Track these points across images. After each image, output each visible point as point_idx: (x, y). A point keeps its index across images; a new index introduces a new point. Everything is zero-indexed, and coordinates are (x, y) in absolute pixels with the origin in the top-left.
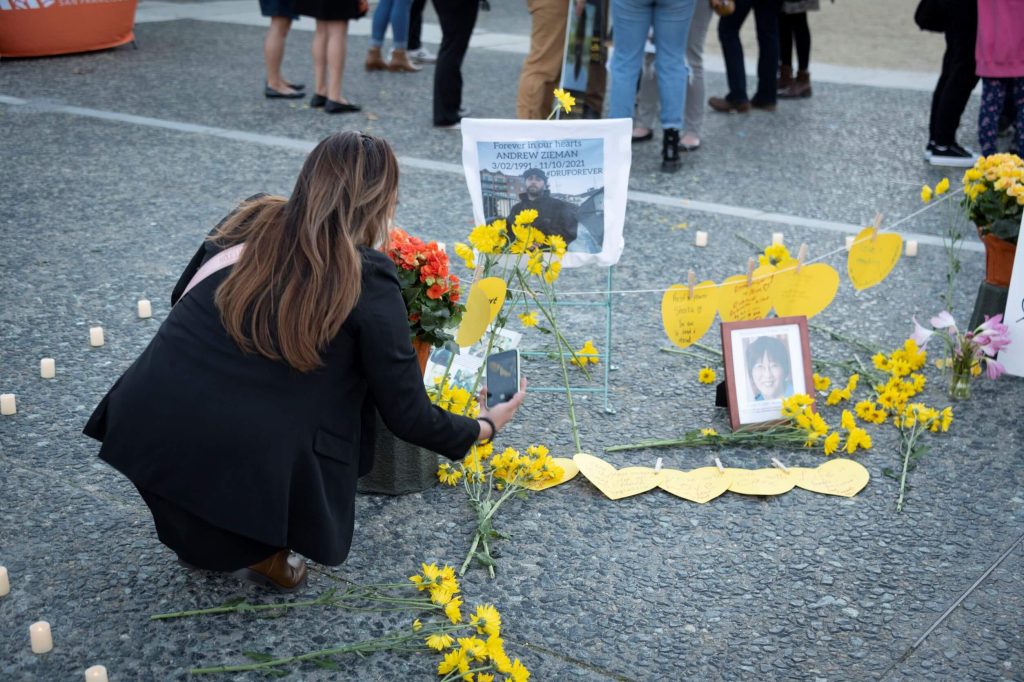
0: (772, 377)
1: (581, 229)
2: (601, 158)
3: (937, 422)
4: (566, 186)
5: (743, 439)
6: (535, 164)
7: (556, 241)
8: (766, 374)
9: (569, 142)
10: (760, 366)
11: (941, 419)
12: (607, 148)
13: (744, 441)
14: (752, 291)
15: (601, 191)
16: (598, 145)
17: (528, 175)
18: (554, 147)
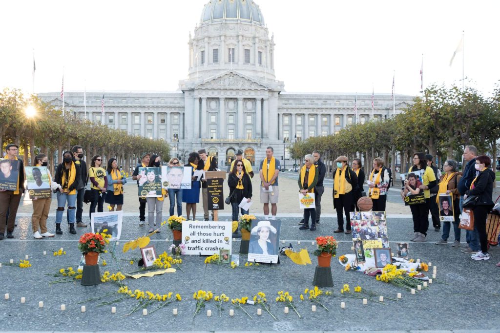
1: (113, 233)
2: (117, 218)
4: (111, 224)
6: (105, 221)
7: (110, 235)
8: (149, 257)
9: (112, 216)
12: (119, 216)
15: (117, 225)
16: (117, 216)
17: (104, 223)
18: (109, 217)
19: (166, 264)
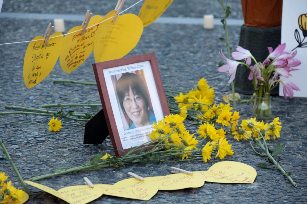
0: (138, 107)
3: (268, 132)
5: (134, 159)
8: (134, 105)
10: (128, 99)
11: (272, 129)
13: (136, 161)
14: (83, 38)
19: (208, 139)
